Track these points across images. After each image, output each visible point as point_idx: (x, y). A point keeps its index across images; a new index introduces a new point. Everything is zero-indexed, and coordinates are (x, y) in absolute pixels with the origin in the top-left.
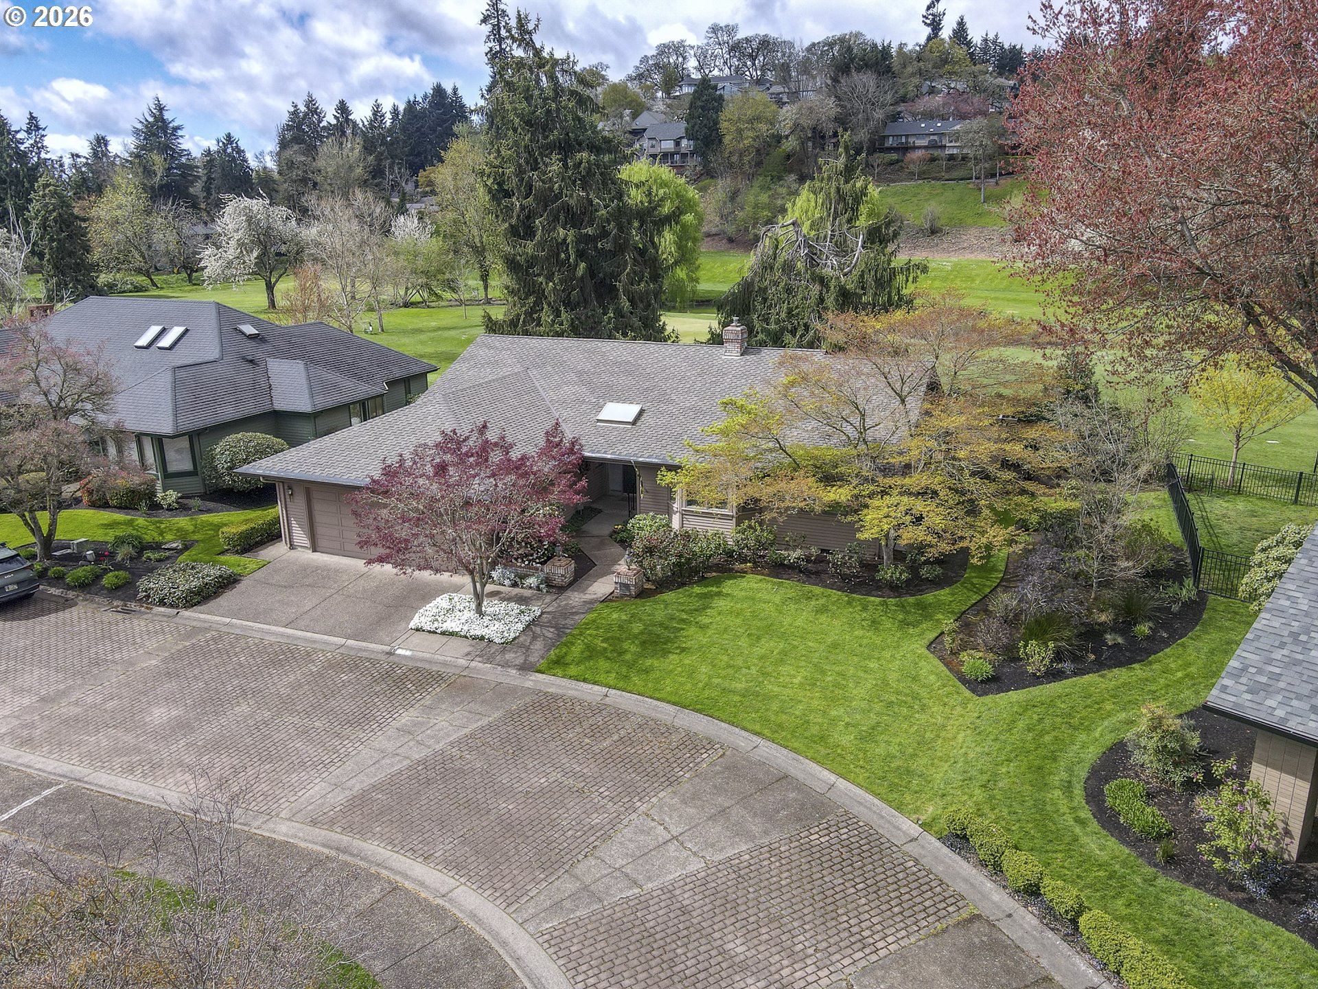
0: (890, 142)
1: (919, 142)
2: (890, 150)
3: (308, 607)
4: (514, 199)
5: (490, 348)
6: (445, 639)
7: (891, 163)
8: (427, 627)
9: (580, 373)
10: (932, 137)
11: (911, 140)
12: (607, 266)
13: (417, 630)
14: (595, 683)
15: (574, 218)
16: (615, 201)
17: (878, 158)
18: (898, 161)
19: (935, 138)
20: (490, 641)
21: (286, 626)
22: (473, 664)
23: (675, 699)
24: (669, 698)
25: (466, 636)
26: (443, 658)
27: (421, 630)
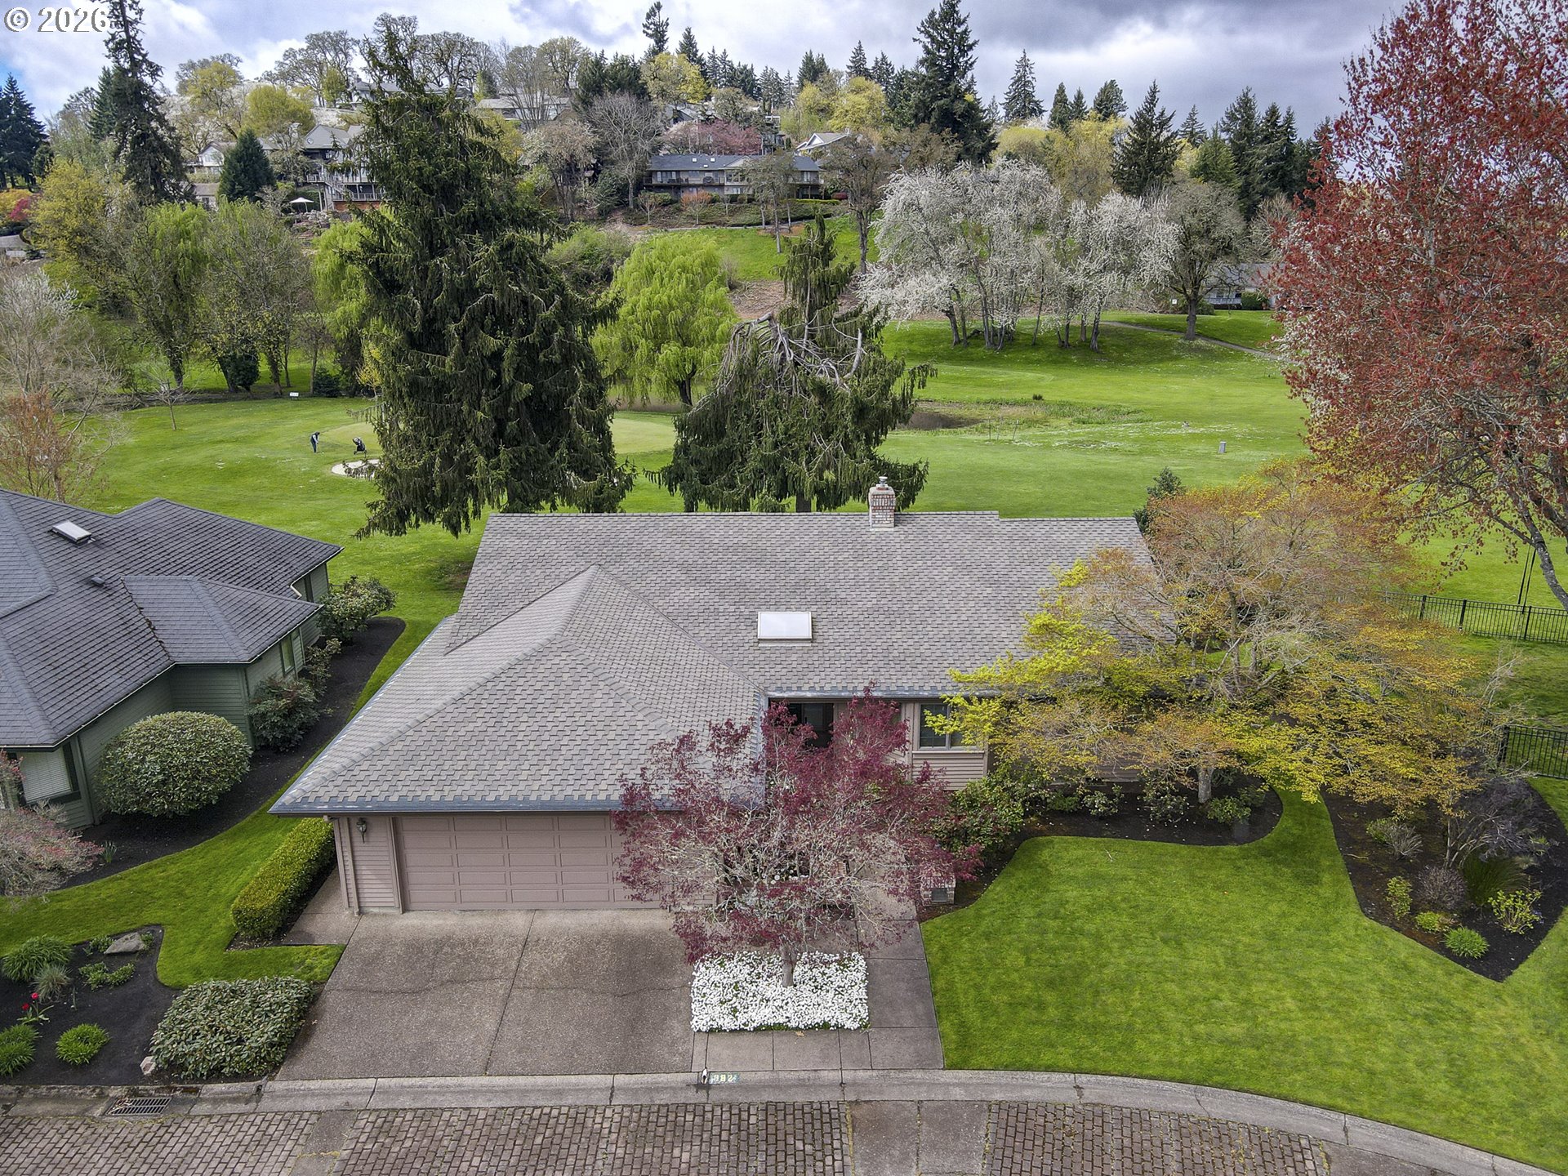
0: (658, 179)
1: (694, 180)
2: (660, 188)
3: (490, 1026)
4: (410, 295)
6: (766, 1040)
7: (665, 204)
8: (727, 1023)
9: (686, 568)
10: (707, 174)
11: (683, 177)
12: (551, 384)
13: (711, 1031)
14: (1049, 1069)
15: (501, 321)
16: (557, 297)
17: (650, 198)
18: (672, 202)
19: (711, 175)
20: (840, 1028)
21: (486, 1070)
22: (848, 1076)
23: (1179, 1073)
24: (1169, 1073)
25: (797, 1029)
26: (793, 1075)
27: (720, 1030)
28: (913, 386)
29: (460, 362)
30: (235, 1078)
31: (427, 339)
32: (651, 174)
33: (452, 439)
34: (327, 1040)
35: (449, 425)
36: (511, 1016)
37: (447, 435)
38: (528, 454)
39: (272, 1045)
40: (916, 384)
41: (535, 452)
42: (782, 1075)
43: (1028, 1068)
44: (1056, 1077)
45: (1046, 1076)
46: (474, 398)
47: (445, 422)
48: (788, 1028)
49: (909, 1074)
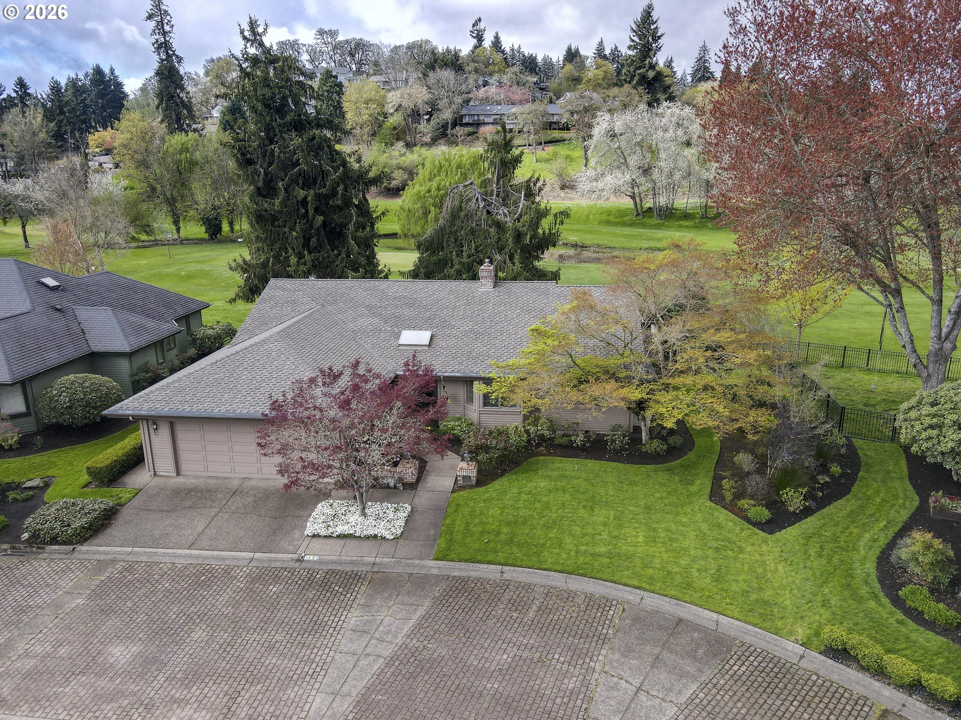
0: (466, 120)
1: (487, 120)
2: (467, 124)
3: (200, 529)
4: (258, 167)
5: (284, 290)
6: (342, 542)
7: (469, 134)
8: (323, 532)
9: (369, 308)
10: (496, 117)
11: (481, 118)
12: (337, 218)
13: (314, 536)
14: (489, 563)
15: (308, 182)
16: (341, 168)
17: (460, 131)
18: (474, 133)
19: (497, 117)
20: (383, 538)
21: (190, 548)
22: (378, 560)
23: (559, 568)
24: (555, 567)
25: (360, 537)
26: (349, 558)
27: (318, 536)
28: (556, 224)
29: (284, 203)
30: (64, 543)
31: (266, 190)
32: (462, 117)
33: (280, 248)
34: (116, 530)
35: (278, 240)
36: (213, 524)
37: (278, 245)
38: (323, 258)
39: (84, 528)
40: (558, 222)
41: (328, 256)
42: (343, 558)
43: (479, 562)
44: (492, 567)
45: (486, 566)
46: (292, 225)
47: (277, 238)
48: (355, 537)
49: (411, 561)
